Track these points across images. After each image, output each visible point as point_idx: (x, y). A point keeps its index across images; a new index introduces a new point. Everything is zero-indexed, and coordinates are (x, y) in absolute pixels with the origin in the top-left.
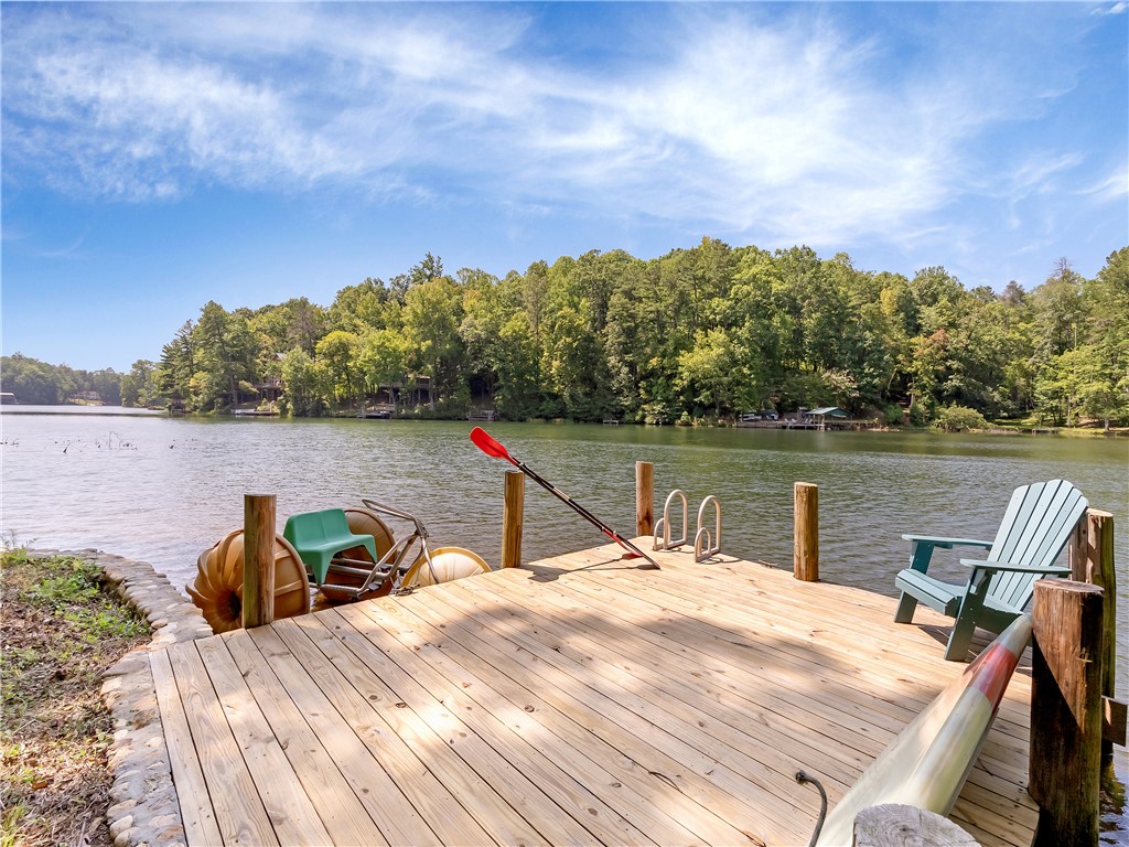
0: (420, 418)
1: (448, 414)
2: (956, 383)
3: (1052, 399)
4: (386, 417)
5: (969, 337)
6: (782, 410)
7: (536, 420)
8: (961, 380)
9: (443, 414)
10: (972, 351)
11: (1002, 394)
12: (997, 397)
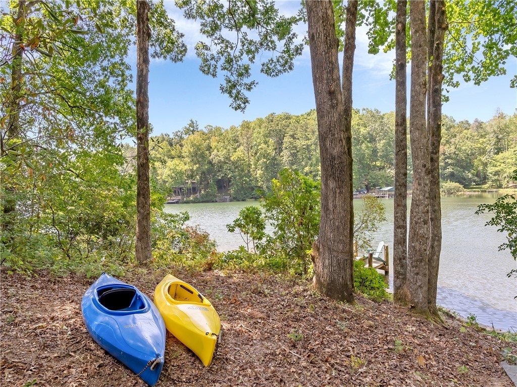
0: (194, 202)
1: (207, 199)
2: (451, 170)
3: (495, 175)
4: (177, 203)
5: (455, 148)
6: (368, 189)
7: (251, 200)
8: (453, 169)
9: (205, 199)
10: (458, 154)
11: (473, 174)
12: (470, 176)
